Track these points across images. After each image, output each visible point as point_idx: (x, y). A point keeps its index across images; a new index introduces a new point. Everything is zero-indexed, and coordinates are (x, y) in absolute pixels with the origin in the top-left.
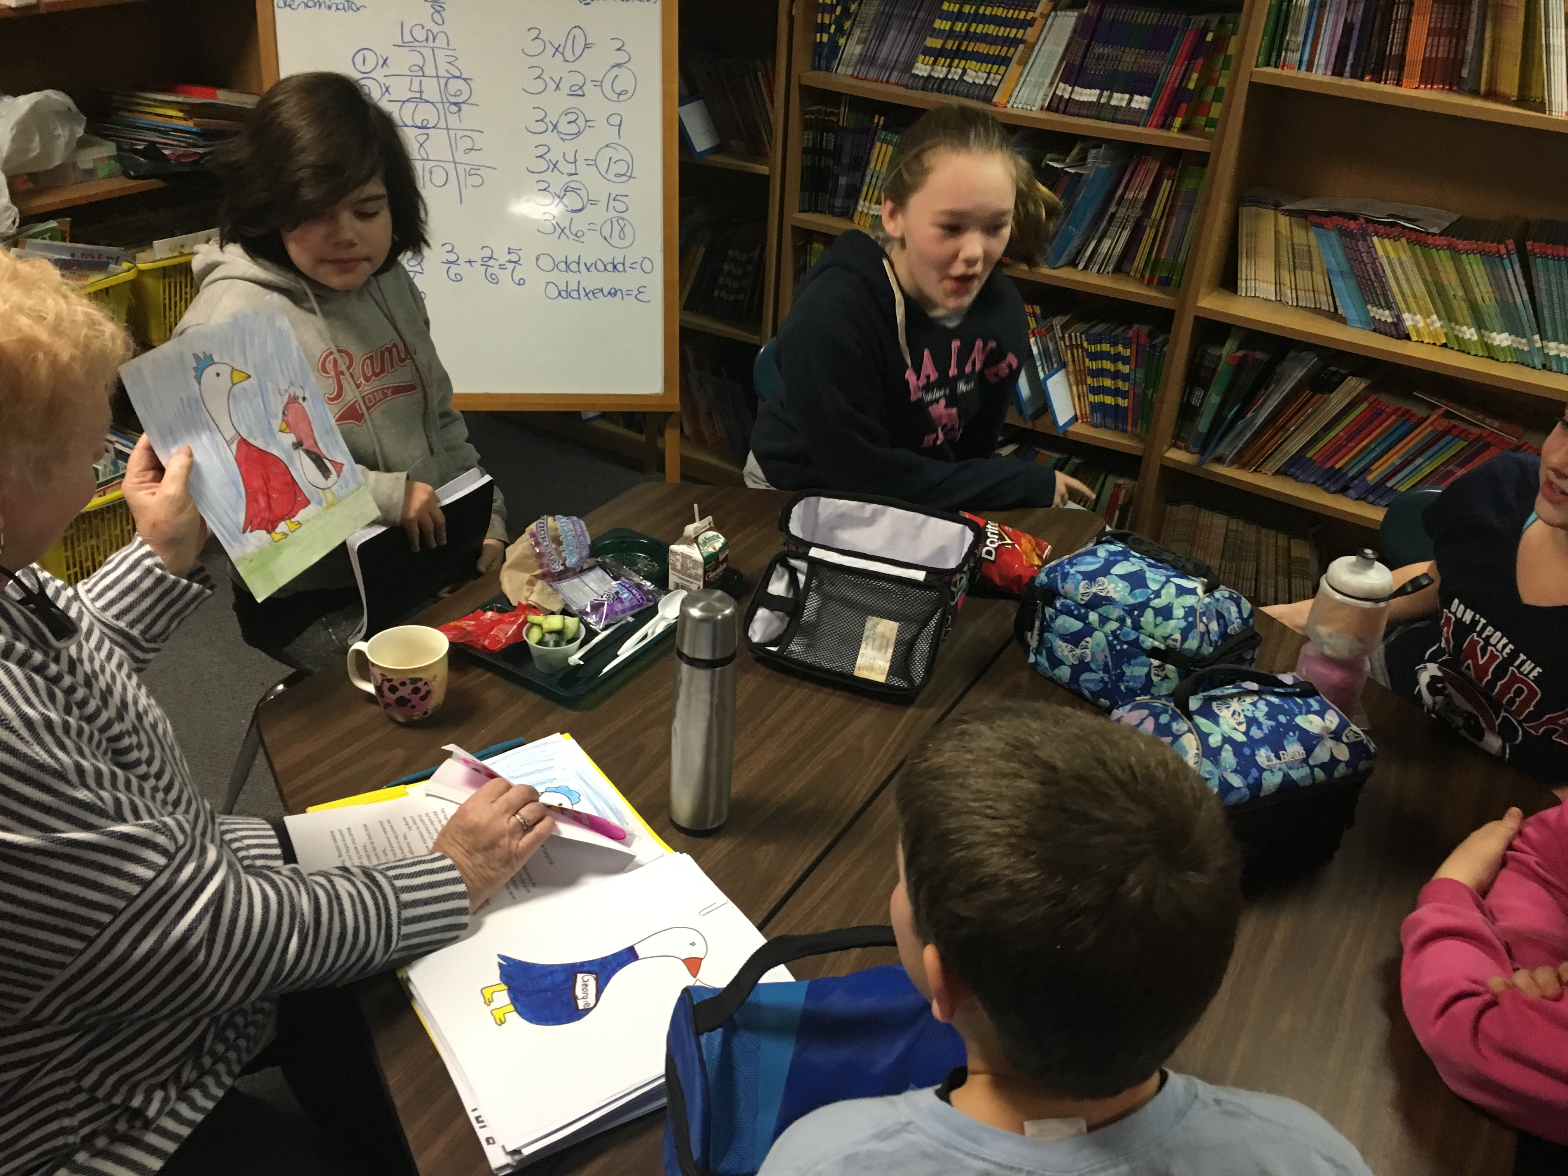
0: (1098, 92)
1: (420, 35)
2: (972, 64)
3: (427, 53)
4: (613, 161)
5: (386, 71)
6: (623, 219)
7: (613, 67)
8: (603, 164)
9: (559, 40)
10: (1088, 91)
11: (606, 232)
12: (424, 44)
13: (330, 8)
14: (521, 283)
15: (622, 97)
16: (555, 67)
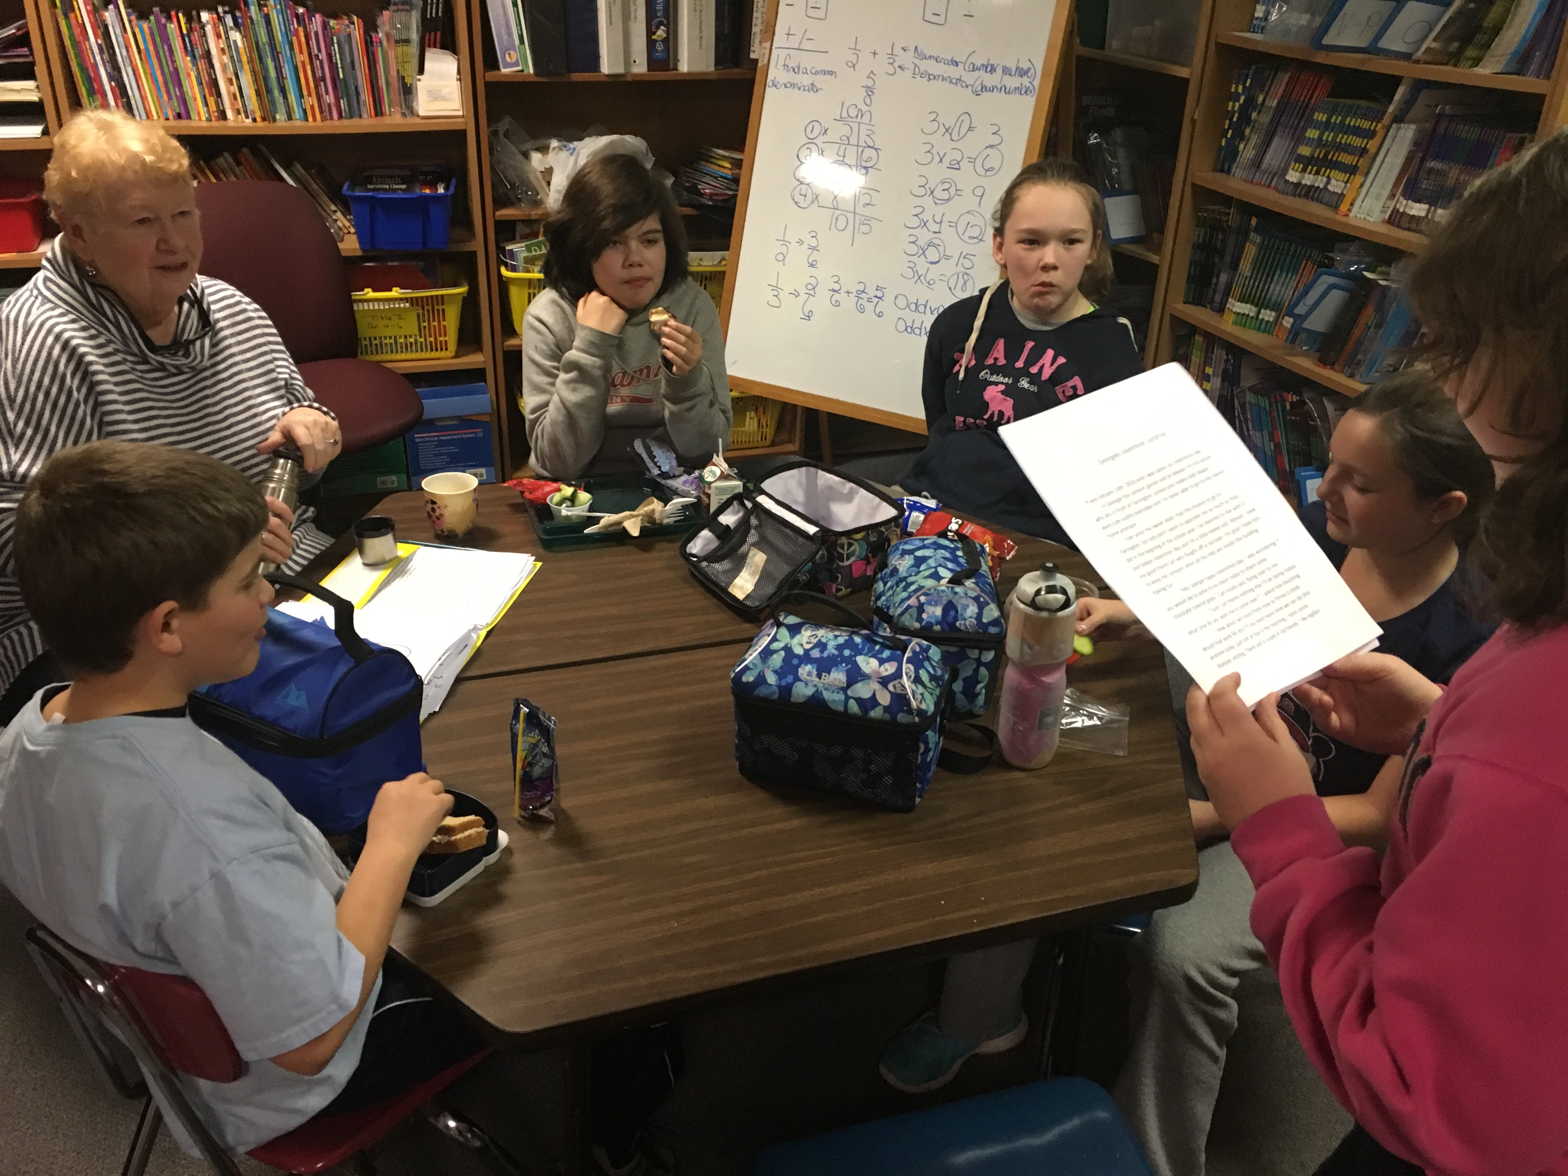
0: (1426, 206)
1: (853, 112)
2: (1334, 174)
3: (855, 126)
4: (970, 225)
5: (826, 138)
6: (967, 274)
7: (987, 147)
8: (961, 228)
9: (949, 123)
10: (1417, 205)
11: (952, 285)
12: (854, 120)
13: (800, 89)
14: (880, 315)
15: (989, 173)
16: (942, 144)
